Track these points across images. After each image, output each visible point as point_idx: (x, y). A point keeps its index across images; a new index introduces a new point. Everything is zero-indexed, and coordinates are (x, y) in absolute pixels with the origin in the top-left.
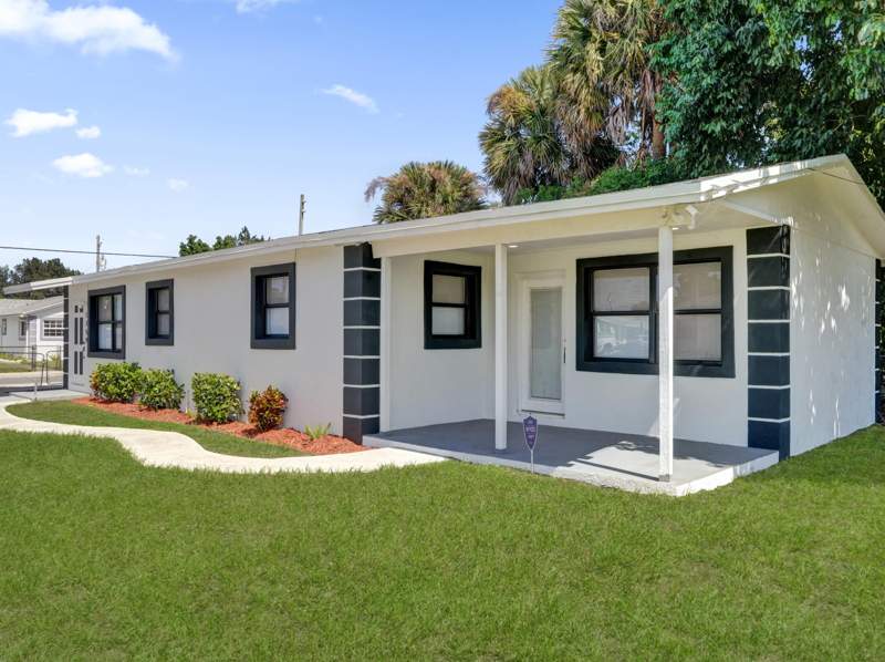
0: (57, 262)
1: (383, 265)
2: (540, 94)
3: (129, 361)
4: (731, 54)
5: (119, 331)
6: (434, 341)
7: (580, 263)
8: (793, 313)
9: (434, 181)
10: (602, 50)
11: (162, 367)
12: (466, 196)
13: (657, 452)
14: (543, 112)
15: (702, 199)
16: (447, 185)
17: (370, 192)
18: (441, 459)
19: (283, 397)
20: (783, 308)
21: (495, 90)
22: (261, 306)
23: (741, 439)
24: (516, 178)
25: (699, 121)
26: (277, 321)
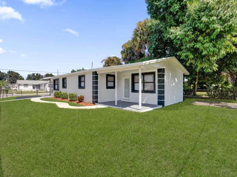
0: (51, 74)
1: (98, 75)
2: (131, 45)
3: (60, 91)
4: (160, 39)
5: (58, 86)
6: (108, 88)
7: (132, 74)
8: (165, 83)
9: (113, 60)
10: (140, 38)
11: (64, 92)
12: (119, 62)
13: (138, 105)
14: (131, 48)
15: (144, 64)
16: (115, 61)
17: (102, 62)
18: (106, 107)
19: (83, 97)
20: (163, 82)
21: (123, 44)
22: (80, 82)
23: (157, 103)
24: (127, 60)
25: (156, 50)
26: (82, 84)
